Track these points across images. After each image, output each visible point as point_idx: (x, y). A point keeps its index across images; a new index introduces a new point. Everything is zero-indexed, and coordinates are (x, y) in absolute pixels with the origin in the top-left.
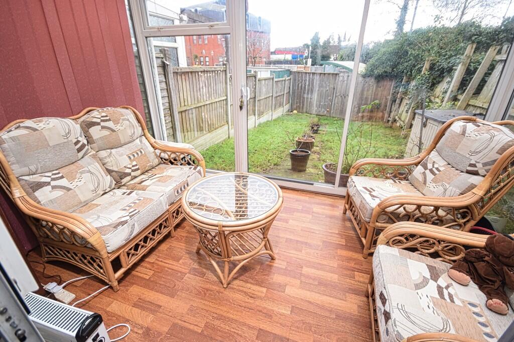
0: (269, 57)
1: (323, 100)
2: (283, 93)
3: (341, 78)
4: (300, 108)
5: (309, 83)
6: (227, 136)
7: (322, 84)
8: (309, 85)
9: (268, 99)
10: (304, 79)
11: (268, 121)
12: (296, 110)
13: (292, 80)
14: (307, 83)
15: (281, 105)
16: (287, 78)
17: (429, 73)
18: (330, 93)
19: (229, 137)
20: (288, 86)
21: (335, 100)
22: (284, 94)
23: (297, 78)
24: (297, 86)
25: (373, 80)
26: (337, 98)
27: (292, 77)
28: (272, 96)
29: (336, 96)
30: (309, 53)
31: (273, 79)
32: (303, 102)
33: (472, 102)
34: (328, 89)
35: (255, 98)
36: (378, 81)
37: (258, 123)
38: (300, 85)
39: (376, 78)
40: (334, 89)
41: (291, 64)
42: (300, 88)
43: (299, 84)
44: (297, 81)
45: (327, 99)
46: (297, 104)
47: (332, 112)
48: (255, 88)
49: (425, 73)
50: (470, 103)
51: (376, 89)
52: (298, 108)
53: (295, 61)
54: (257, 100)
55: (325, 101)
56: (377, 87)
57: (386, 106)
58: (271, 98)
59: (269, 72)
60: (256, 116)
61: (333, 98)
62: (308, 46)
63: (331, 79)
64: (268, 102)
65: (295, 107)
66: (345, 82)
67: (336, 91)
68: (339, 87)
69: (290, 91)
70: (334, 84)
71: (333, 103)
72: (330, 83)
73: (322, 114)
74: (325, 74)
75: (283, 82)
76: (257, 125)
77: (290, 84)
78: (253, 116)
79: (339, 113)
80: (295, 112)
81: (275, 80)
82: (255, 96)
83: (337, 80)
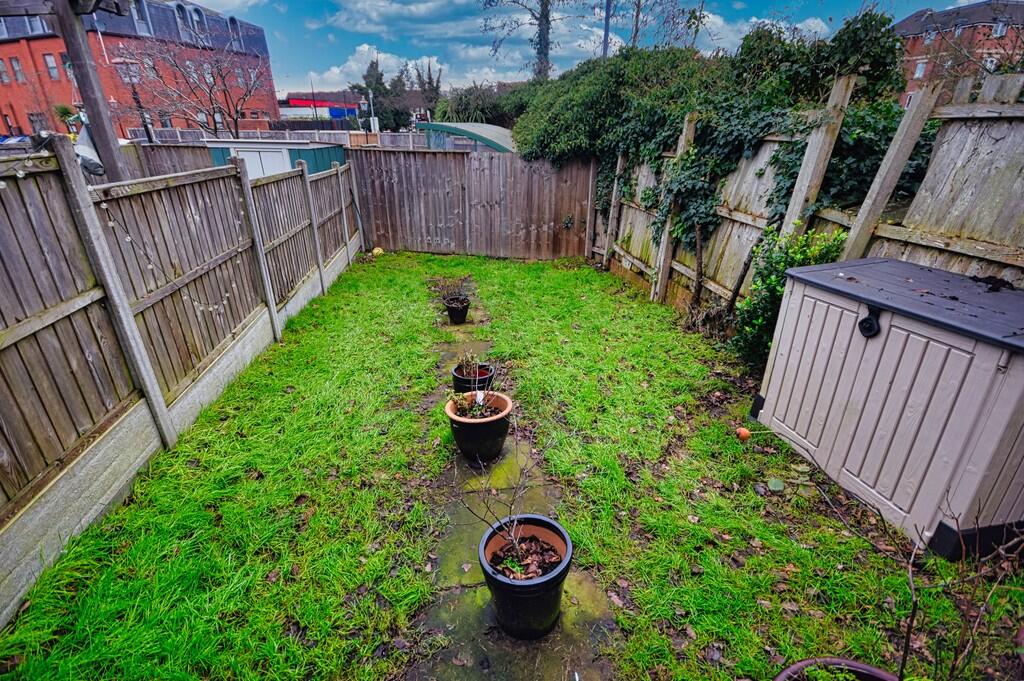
0: (276, 113)
1: (442, 216)
2: (337, 210)
3: (476, 164)
4: (387, 240)
5: (400, 178)
6: (156, 443)
7: (433, 179)
8: (400, 182)
9: (300, 237)
10: (383, 167)
11: (313, 301)
12: (379, 245)
13: (353, 171)
14: (396, 179)
15: (339, 241)
16: (342, 168)
17: (696, 151)
18: (455, 199)
19: (164, 444)
20: (347, 188)
21: (470, 215)
22: (341, 212)
23: (366, 166)
24: (369, 185)
25: (547, 166)
26: (473, 210)
27: (351, 163)
28: (310, 225)
29: (470, 205)
30: (369, 105)
31: (302, 176)
32: (392, 225)
33: (887, 230)
34: (447, 190)
35: (253, 246)
36: (561, 168)
37: (285, 319)
38: (377, 183)
39: (553, 162)
40: (464, 189)
41: (332, 129)
42: (378, 191)
43: (373, 182)
44: (367, 175)
45: (453, 214)
46: (378, 230)
47: (468, 242)
48: (247, 217)
49: (688, 152)
50: (880, 233)
51: (558, 187)
52: (383, 239)
53: (338, 121)
54: (261, 251)
55: (446, 218)
56: (559, 180)
57: (585, 222)
58: (306, 233)
59: (286, 153)
60: (272, 304)
61: (464, 212)
62: (362, 91)
63: (453, 165)
64: (301, 248)
65: (375, 238)
66: (487, 172)
67: (469, 193)
68: (474, 184)
69: (353, 200)
70: (461, 177)
71: (467, 221)
72: (451, 175)
73: (445, 251)
74: (434, 154)
75: (334, 180)
76: (279, 327)
77: (350, 183)
78: (260, 309)
79: (484, 245)
80: (378, 251)
81: (310, 177)
82: (253, 241)
83: (467, 168)
